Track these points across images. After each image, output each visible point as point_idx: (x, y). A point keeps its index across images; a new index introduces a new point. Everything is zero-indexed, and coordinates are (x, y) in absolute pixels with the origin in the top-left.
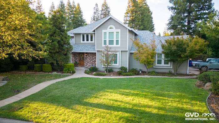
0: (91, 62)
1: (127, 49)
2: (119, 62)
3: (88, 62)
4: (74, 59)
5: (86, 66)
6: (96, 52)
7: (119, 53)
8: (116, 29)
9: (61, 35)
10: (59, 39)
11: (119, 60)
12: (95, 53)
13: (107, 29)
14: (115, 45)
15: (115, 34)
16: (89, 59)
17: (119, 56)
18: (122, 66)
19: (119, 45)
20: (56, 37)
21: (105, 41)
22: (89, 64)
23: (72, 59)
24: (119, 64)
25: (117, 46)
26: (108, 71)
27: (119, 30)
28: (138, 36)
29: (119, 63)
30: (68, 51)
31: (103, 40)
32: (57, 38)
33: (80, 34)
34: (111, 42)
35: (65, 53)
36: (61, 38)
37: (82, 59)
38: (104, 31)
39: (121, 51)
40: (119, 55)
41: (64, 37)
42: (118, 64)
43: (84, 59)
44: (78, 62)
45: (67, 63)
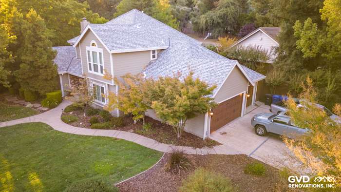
7: (106, 87)
8: (99, 47)
10: (31, 59)
13: (89, 46)
14: (99, 73)
15: (98, 55)
17: (106, 91)
19: (104, 75)
21: (90, 64)
25: (102, 75)
27: (101, 50)
31: (88, 62)
32: (27, 58)
38: (87, 48)
40: (106, 89)
42: (104, 104)
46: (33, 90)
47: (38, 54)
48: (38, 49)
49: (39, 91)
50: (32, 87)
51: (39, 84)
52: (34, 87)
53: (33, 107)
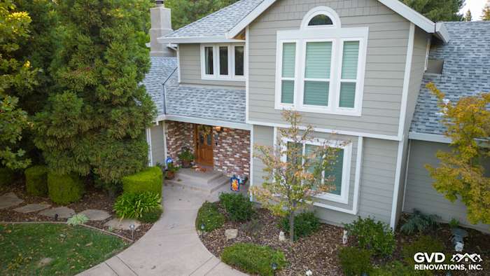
0: (237, 156)
1: (396, 133)
2: (351, 187)
3: (226, 156)
4: (176, 140)
5: (220, 167)
6: (252, 129)
7: (355, 149)
8: (345, 25)
9: (98, 61)
10: (88, 77)
11: (352, 181)
12: (249, 132)
13: (295, 27)
14: (333, 106)
15: (337, 52)
16: (230, 145)
17: (353, 162)
18: (364, 217)
19: (356, 111)
20: (73, 69)
21: (288, 87)
22: (230, 162)
23: (168, 143)
24: (351, 199)
25: (346, 111)
26: (291, 232)
27: (361, 34)
28: (447, 49)
29: (351, 194)
30: (131, 125)
31: (279, 79)
32: (79, 75)
33: (198, 45)
34: (316, 92)
35: (122, 133)
36: (101, 72)
37: (206, 143)
38: (283, 36)
39: (364, 138)
40: (354, 155)
41: (110, 68)
42: (343, 198)
43: (214, 141)
44: (193, 151)
45: (132, 174)
46: (84, 170)
47: (112, 63)
48: (114, 45)
49: (102, 172)
50: (81, 163)
51: (104, 153)
52: (88, 161)
53: (89, 223)
